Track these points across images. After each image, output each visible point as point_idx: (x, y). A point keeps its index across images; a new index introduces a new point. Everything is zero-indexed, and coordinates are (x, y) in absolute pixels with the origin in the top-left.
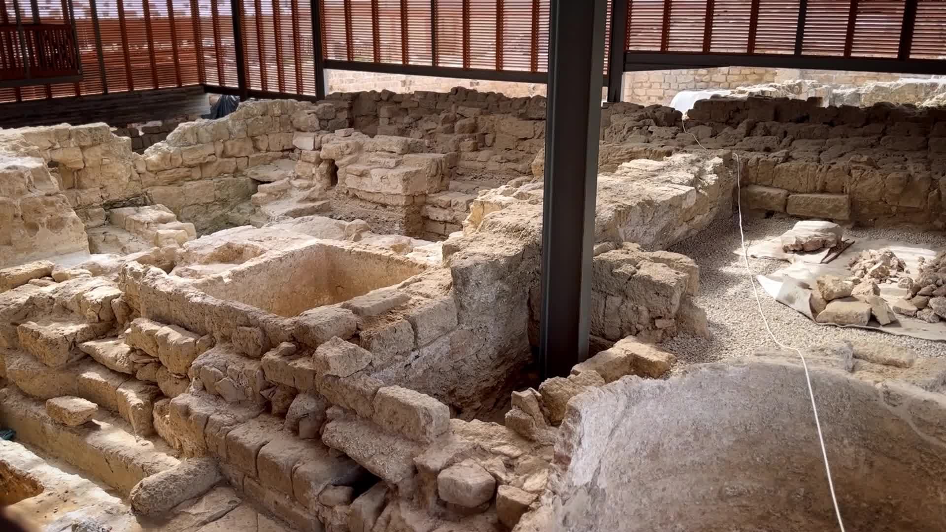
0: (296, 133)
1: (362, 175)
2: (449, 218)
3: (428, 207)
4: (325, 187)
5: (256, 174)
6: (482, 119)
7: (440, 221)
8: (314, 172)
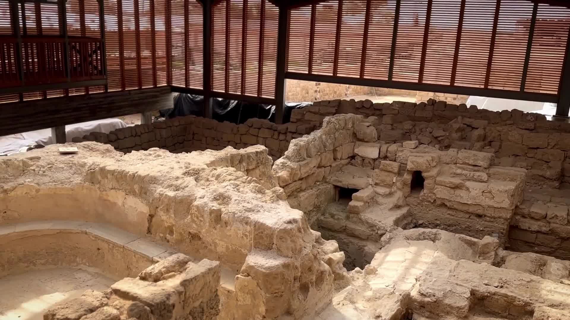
0: (358, 143)
2: (544, 229)
3: (518, 217)
4: (406, 194)
5: (341, 182)
6: (490, 130)
7: (531, 231)
8: (394, 181)
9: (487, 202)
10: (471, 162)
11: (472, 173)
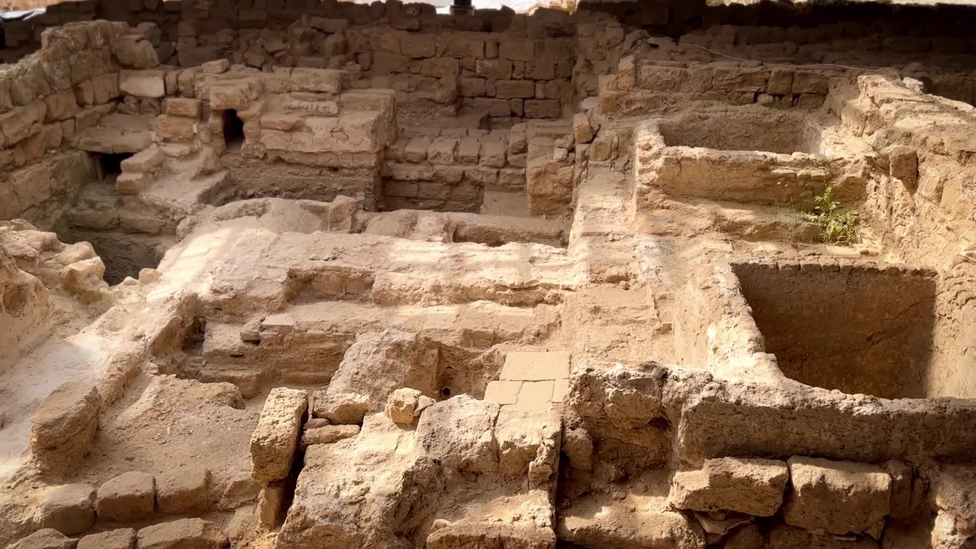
0: (123, 72)
1: (293, 129)
2: (426, 175)
3: (390, 163)
4: (219, 151)
5: (98, 144)
6: (352, 34)
7: (411, 181)
8: (195, 131)
9: (341, 146)
10: (311, 86)
11: (315, 104)
